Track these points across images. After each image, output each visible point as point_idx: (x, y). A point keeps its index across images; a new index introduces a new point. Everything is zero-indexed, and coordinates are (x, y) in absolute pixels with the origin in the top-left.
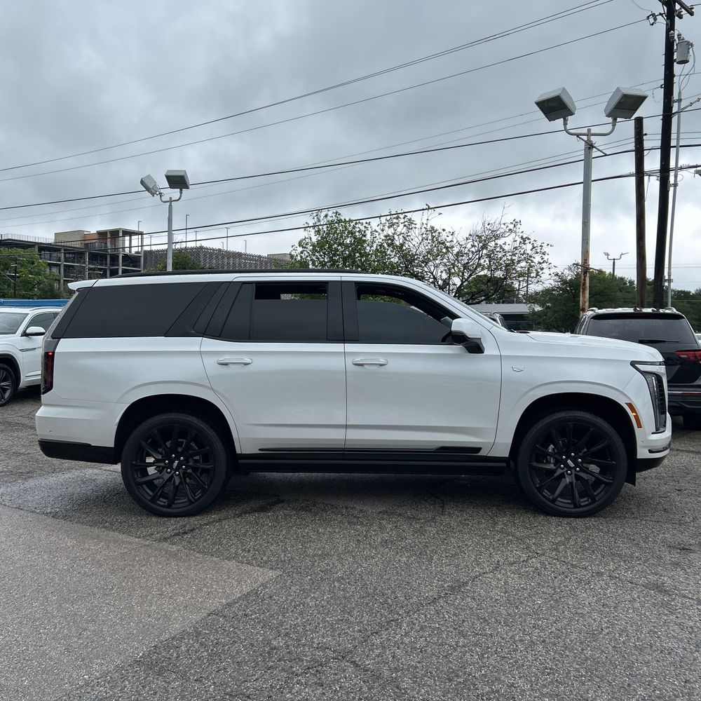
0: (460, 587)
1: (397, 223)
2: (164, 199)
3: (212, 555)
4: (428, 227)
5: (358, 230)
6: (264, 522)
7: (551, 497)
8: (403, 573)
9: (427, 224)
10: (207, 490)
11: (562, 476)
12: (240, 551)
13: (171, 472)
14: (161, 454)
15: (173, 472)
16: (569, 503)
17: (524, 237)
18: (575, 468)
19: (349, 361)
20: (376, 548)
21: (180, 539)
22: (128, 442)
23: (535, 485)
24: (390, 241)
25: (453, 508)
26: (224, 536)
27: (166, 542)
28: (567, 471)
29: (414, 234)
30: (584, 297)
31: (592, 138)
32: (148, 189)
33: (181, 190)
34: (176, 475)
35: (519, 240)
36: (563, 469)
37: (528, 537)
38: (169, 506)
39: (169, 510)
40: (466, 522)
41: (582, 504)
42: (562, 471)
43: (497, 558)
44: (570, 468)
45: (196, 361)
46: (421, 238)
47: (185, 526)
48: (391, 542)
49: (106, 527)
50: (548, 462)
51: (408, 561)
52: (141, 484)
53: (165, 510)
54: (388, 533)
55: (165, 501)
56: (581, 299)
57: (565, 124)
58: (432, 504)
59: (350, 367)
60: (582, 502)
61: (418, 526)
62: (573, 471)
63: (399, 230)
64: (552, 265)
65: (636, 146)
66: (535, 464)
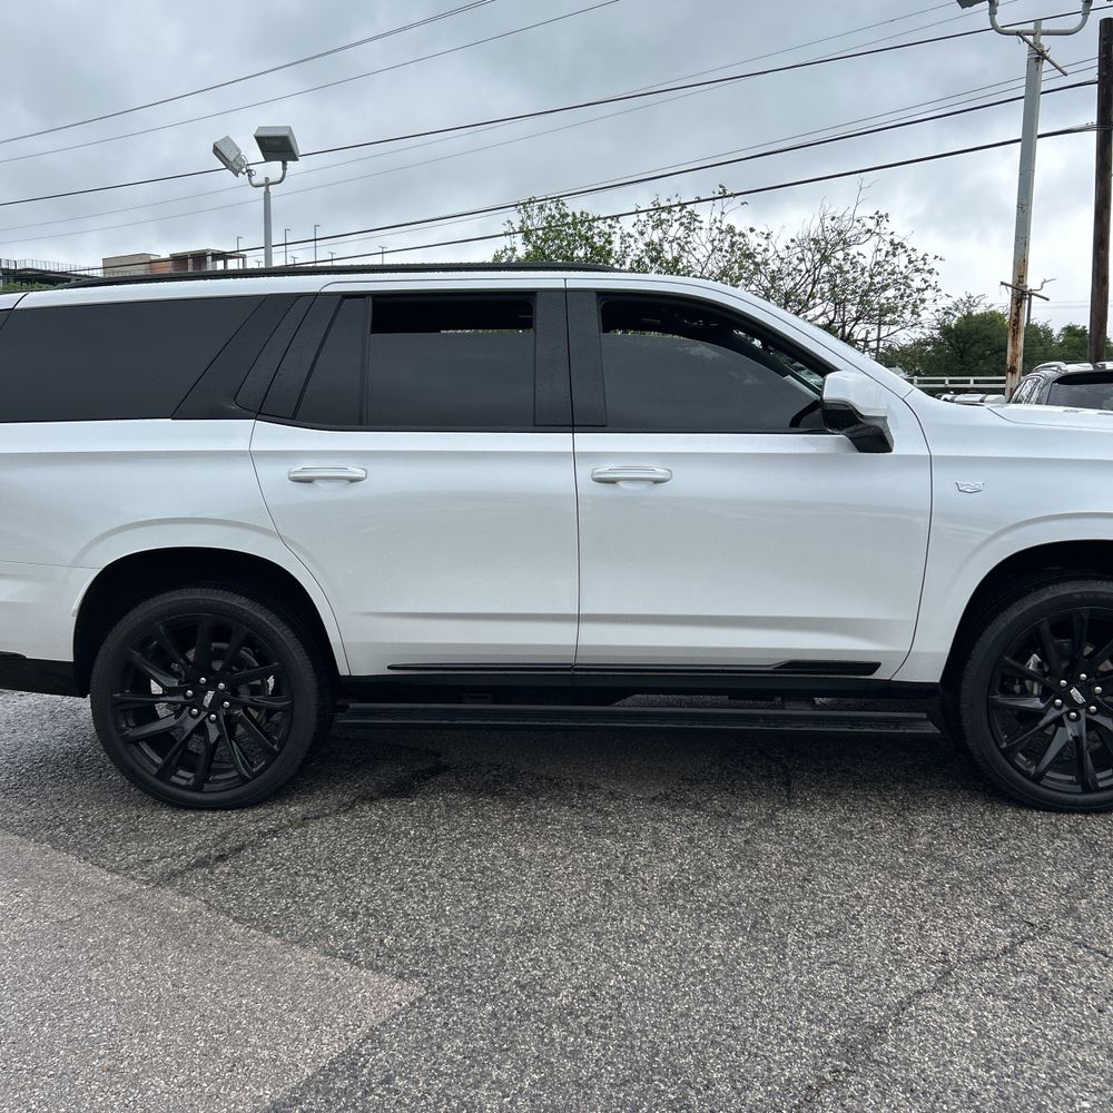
0: (867, 1044)
1: (668, 221)
2: (255, 180)
3: (267, 929)
4: (724, 228)
5: (596, 231)
6: (400, 826)
7: (1032, 770)
8: (719, 991)
9: (721, 221)
10: (279, 753)
11: (1059, 722)
12: (333, 917)
13: (199, 714)
14: (176, 675)
15: (204, 714)
16: (1071, 782)
17: (896, 242)
18: (1086, 706)
19: (585, 472)
20: (649, 908)
21: (205, 878)
22: (102, 652)
23: (998, 746)
24: (654, 254)
25: (810, 786)
26: (306, 869)
27: (172, 885)
28: (1068, 713)
29: (697, 239)
30: (1015, 346)
31: (1044, 40)
32: (228, 164)
33: (284, 164)
34: (211, 722)
35: (887, 247)
36: (1059, 708)
37: (994, 870)
38: (197, 788)
39: (198, 796)
40: (846, 827)
41: (1100, 785)
42: (1056, 713)
43: (938, 940)
44: (1074, 706)
45: (242, 473)
46: (710, 247)
47: (224, 837)
48: (685, 887)
49: (52, 839)
50: (1026, 693)
51: (727, 949)
52: (136, 741)
53: (189, 794)
54: (673, 860)
55: (189, 775)
56: (1010, 349)
57: (993, 13)
58: (764, 777)
59: (588, 487)
60: (1102, 780)
61: (739, 839)
62: (1082, 712)
63: (672, 232)
64: (942, 293)
65: (1099, 74)
66: (1000, 698)
